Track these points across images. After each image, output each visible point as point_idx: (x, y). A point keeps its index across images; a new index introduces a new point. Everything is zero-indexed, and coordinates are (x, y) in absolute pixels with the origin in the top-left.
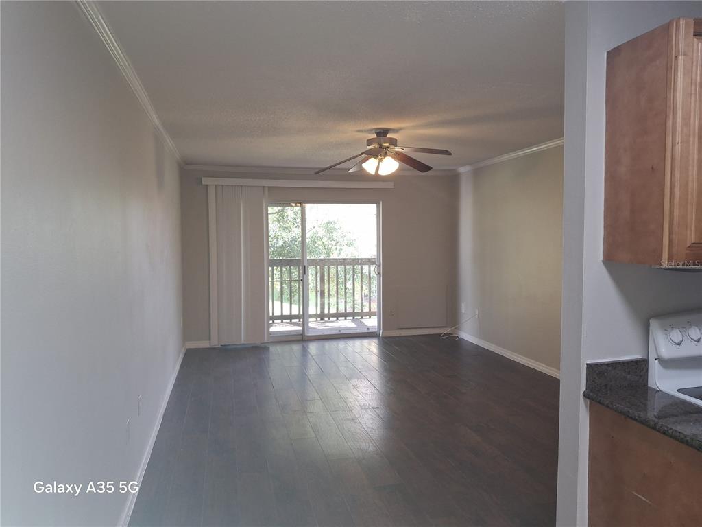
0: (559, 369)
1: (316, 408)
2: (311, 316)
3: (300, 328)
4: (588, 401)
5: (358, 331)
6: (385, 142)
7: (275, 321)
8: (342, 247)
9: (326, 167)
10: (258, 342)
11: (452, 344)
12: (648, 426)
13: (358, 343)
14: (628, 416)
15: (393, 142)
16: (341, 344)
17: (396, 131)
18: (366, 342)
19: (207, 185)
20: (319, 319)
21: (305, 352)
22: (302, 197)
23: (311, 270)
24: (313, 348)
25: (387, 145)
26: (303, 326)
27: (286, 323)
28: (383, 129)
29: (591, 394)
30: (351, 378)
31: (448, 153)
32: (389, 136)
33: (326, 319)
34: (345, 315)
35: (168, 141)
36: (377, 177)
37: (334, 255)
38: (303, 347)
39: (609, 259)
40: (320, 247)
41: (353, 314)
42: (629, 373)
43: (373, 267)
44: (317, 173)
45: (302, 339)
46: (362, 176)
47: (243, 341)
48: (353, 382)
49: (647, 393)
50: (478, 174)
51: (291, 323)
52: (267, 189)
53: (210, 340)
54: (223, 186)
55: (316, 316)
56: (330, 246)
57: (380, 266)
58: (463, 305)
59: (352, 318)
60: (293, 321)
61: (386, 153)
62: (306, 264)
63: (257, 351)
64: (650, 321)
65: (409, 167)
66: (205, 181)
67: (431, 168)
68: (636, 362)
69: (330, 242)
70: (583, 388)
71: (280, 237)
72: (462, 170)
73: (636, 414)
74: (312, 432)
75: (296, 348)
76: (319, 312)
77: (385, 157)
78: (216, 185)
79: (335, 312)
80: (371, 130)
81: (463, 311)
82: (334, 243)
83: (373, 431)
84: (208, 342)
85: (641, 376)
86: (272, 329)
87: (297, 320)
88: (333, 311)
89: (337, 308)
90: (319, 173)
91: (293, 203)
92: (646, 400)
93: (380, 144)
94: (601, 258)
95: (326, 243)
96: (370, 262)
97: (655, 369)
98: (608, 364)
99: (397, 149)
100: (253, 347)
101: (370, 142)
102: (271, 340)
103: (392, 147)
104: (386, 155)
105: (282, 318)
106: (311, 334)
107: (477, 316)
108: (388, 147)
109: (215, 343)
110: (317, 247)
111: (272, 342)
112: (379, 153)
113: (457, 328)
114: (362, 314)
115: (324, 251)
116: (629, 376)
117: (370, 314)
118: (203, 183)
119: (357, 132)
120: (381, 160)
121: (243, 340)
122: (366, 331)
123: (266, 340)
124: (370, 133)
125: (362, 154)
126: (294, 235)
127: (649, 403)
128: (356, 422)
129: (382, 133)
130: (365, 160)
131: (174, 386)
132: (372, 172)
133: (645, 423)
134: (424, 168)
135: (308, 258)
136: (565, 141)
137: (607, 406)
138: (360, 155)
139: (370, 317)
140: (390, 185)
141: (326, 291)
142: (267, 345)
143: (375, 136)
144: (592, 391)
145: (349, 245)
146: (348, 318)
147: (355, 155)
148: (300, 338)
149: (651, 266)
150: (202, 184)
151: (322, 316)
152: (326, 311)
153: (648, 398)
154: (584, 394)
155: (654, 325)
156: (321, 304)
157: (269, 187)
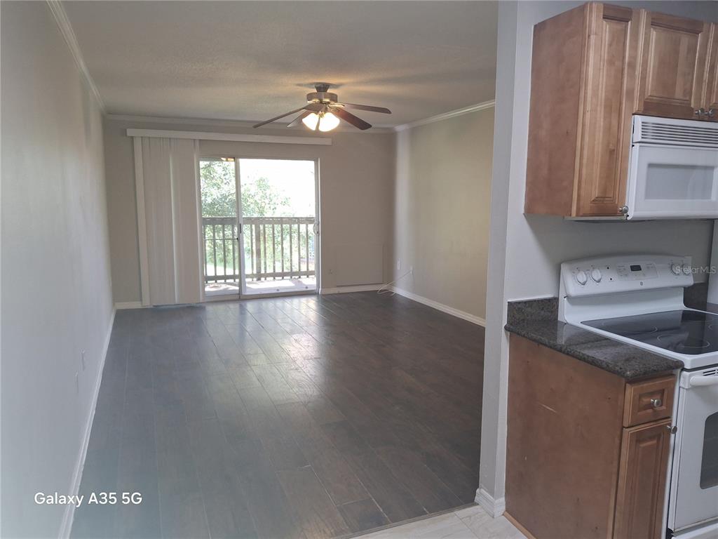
0: (484, 318)
1: (259, 361)
2: (248, 276)
3: (237, 288)
4: (509, 333)
5: (297, 290)
6: (325, 98)
7: (209, 282)
8: (276, 206)
9: (266, 120)
10: (193, 302)
11: (388, 299)
12: (555, 349)
13: (296, 301)
14: (540, 343)
15: (334, 98)
16: (279, 303)
17: (336, 86)
18: (304, 300)
19: (132, 137)
20: (255, 279)
21: (243, 311)
22: (236, 152)
23: (246, 228)
24: (250, 306)
25: (328, 100)
26: (240, 285)
27: (221, 283)
28: (324, 84)
29: (511, 327)
30: (292, 332)
31: (388, 111)
32: (329, 91)
33: (263, 279)
34: (283, 275)
35: (93, 89)
36: (317, 134)
37: (268, 214)
38: (241, 306)
39: (529, 212)
40: (252, 206)
41: (291, 274)
42: (543, 309)
43: (311, 227)
44: (255, 127)
45: (240, 298)
46: (303, 131)
47: (177, 301)
48: (295, 336)
49: (557, 326)
50: (414, 133)
51: (225, 283)
52: (197, 143)
53: (141, 300)
54: (149, 138)
55: (252, 276)
56: (263, 205)
57: (318, 225)
58: (399, 262)
59: (289, 277)
60: (228, 281)
61: (326, 109)
62: (241, 222)
63: (193, 310)
64: (562, 265)
65: (350, 124)
66: (130, 132)
67: (371, 126)
68: (549, 300)
69: (263, 200)
70: (505, 323)
71: (208, 194)
72: (400, 128)
73: (547, 341)
74: (257, 382)
75: (234, 307)
76: (255, 272)
77: (325, 112)
78: (142, 137)
79: (272, 271)
80: (311, 84)
81: (398, 268)
82: (267, 201)
83: (316, 378)
84: (140, 302)
85: (552, 312)
86: (207, 289)
87: (232, 281)
88: (270, 270)
89: (274, 267)
90: (258, 126)
91: (224, 157)
92: (556, 330)
93: (321, 100)
94: (523, 211)
95: (258, 201)
96: (308, 220)
97: (564, 305)
98: (525, 302)
99: (337, 105)
100: (188, 307)
101: (310, 97)
102: (206, 301)
103: (332, 103)
104: (326, 111)
105: (216, 278)
106: (248, 293)
107: (411, 272)
108: (329, 103)
109: (147, 303)
110: (249, 206)
111: (208, 302)
112: (319, 108)
113: (392, 285)
114: (299, 274)
115: (257, 209)
116: (542, 312)
117: (308, 274)
118: (128, 135)
119: (297, 86)
120: (321, 116)
121: (177, 299)
122: (305, 289)
123: (201, 300)
124: (310, 87)
125: (303, 108)
126: (223, 192)
127: (558, 332)
128: (300, 372)
129: (322, 88)
130: (305, 115)
131: (110, 346)
132: (313, 128)
133: (553, 347)
134: (363, 125)
135: (244, 216)
136: (496, 103)
137: (524, 336)
138: (301, 109)
139: (308, 277)
140: (328, 142)
141: (262, 250)
142: (203, 305)
143: (315, 91)
144: (511, 324)
145: (284, 203)
146: (285, 278)
147: (295, 109)
148: (237, 297)
149: (564, 217)
150: (126, 135)
151: (259, 276)
152: (263, 272)
153: (558, 329)
154: (505, 327)
155: (564, 268)
156: (257, 264)
157: (200, 140)
